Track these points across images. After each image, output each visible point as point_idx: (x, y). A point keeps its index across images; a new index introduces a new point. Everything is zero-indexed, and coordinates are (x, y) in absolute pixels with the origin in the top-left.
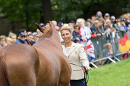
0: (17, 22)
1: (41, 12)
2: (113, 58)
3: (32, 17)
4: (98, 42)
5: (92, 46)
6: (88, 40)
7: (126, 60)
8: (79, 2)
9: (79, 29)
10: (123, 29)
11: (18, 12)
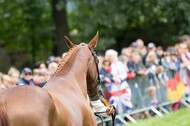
0: (19, 53)
1: (54, 39)
2: (158, 109)
3: (41, 46)
4: (136, 85)
5: (129, 90)
6: (122, 81)
7: (177, 112)
8: (110, 26)
9: (110, 64)
10: (173, 66)
11: (20, 38)
